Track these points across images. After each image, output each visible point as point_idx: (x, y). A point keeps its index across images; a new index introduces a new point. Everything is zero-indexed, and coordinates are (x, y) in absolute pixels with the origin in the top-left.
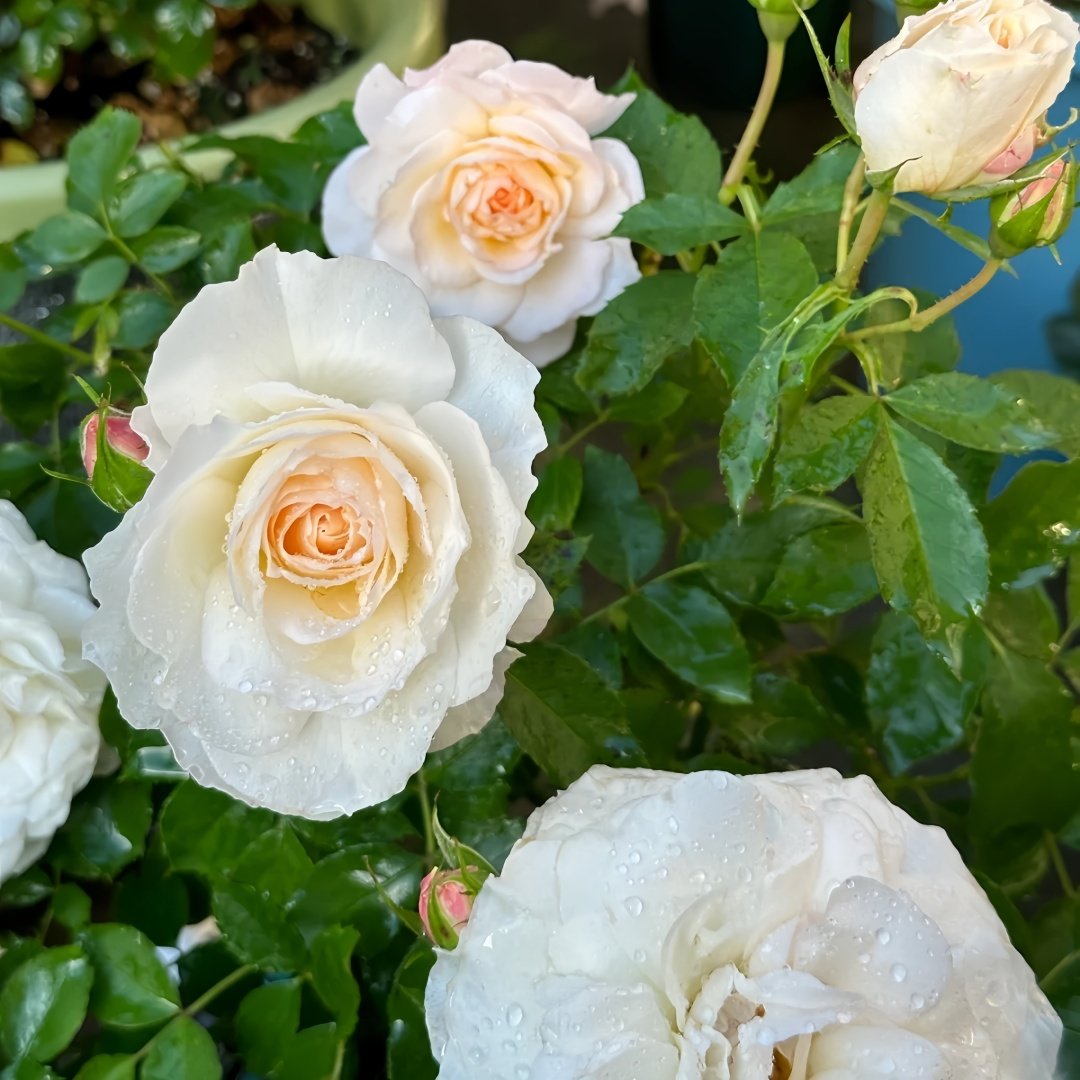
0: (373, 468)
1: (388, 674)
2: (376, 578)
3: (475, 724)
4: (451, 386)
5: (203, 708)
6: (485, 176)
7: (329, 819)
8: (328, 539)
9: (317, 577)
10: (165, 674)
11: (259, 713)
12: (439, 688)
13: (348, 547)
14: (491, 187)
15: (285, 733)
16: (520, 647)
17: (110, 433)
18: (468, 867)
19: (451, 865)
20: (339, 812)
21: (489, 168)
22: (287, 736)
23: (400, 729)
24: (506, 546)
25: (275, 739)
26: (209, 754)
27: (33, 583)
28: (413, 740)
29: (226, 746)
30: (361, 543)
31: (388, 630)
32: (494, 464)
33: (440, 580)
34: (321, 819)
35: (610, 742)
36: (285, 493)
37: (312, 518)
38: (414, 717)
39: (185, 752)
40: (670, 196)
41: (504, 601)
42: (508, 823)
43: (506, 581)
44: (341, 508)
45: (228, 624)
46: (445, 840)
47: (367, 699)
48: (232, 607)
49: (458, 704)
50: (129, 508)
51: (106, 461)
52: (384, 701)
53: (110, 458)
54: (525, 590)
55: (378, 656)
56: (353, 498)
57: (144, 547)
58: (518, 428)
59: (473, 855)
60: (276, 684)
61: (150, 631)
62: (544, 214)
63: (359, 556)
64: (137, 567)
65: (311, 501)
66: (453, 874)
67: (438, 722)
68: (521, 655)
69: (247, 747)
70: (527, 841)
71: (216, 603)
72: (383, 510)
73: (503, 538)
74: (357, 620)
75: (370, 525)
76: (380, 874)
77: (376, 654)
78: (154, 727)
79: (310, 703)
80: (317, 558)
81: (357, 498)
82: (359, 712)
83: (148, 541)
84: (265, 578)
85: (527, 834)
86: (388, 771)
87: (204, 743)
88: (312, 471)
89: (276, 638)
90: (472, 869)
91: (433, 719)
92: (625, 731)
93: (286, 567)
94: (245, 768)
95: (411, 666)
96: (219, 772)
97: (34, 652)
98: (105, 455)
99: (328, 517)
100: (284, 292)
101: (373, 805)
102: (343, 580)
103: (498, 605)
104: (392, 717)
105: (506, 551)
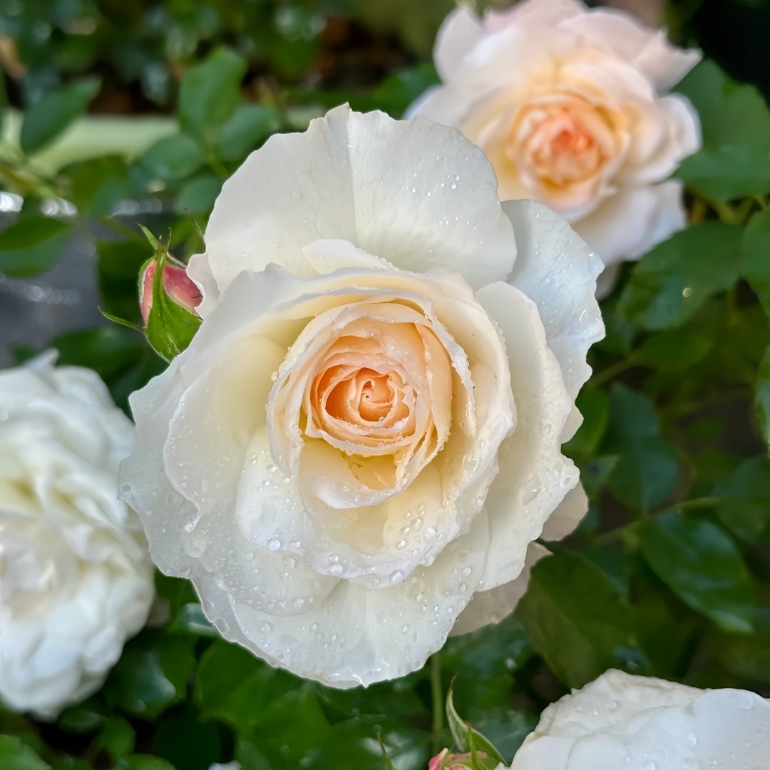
0: (423, 340)
1: (418, 550)
2: (415, 451)
3: (497, 615)
4: (510, 270)
5: (231, 562)
6: (550, 118)
7: (345, 688)
8: (371, 405)
9: (357, 442)
10: (196, 522)
11: (287, 574)
12: (467, 571)
13: (390, 416)
14: (555, 128)
15: (310, 598)
16: (549, 545)
17: (168, 281)
18: (479, 752)
19: (461, 748)
20: (357, 683)
21: (555, 111)
22: (311, 600)
23: (424, 608)
24: (552, 434)
25: (301, 602)
26: (234, 609)
27: (107, 446)
28: (436, 620)
29: (250, 602)
30: (405, 412)
31: (422, 507)
32: (549, 345)
33: (481, 461)
34: (338, 687)
35: (619, 651)
36: (333, 353)
37: (357, 383)
38: (440, 597)
39: (213, 604)
40: (726, 149)
41: (543, 490)
42: (512, 713)
43: (548, 470)
44: (387, 376)
45: (264, 482)
46: (457, 724)
47: (394, 573)
48: (270, 466)
49: (484, 590)
50: (177, 354)
51: (161, 307)
52: (411, 576)
53: (164, 305)
54: (568, 480)
55: (410, 531)
56: (400, 365)
57: (186, 392)
58: (575, 317)
59: (482, 741)
60: (305, 545)
61: (185, 478)
62: (602, 159)
63: (400, 426)
64: (177, 412)
65: (358, 364)
66: (462, 758)
67: (463, 604)
68: (548, 553)
69: (271, 606)
70: (540, 735)
71: (255, 462)
72: (430, 383)
73: (550, 426)
74: (393, 491)
75: (415, 395)
76: (388, 744)
77: (407, 530)
78: (185, 576)
79: (337, 569)
80: (358, 423)
81: (405, 366)
82: (385, 584)
83: (191, 387)
84: (303, 436)
85: (540, 728)
86: (408, 647)
87: (230, 597)
88: (362, 334)
89: (310, 501)
90: (482, 755)
91: (458, 602)
92: (633, 642)
93: (325, 429)
94: (268, 627)
95: (441, 544)
96: (243, 629)
97: (101, 506)
98: (160, 301)
99: (373, 383)
100: (352, 153)
101: (389, 679)
102: (382, 450)
103: (536, 495)
104: (416, 596)
105: (552, 438)
